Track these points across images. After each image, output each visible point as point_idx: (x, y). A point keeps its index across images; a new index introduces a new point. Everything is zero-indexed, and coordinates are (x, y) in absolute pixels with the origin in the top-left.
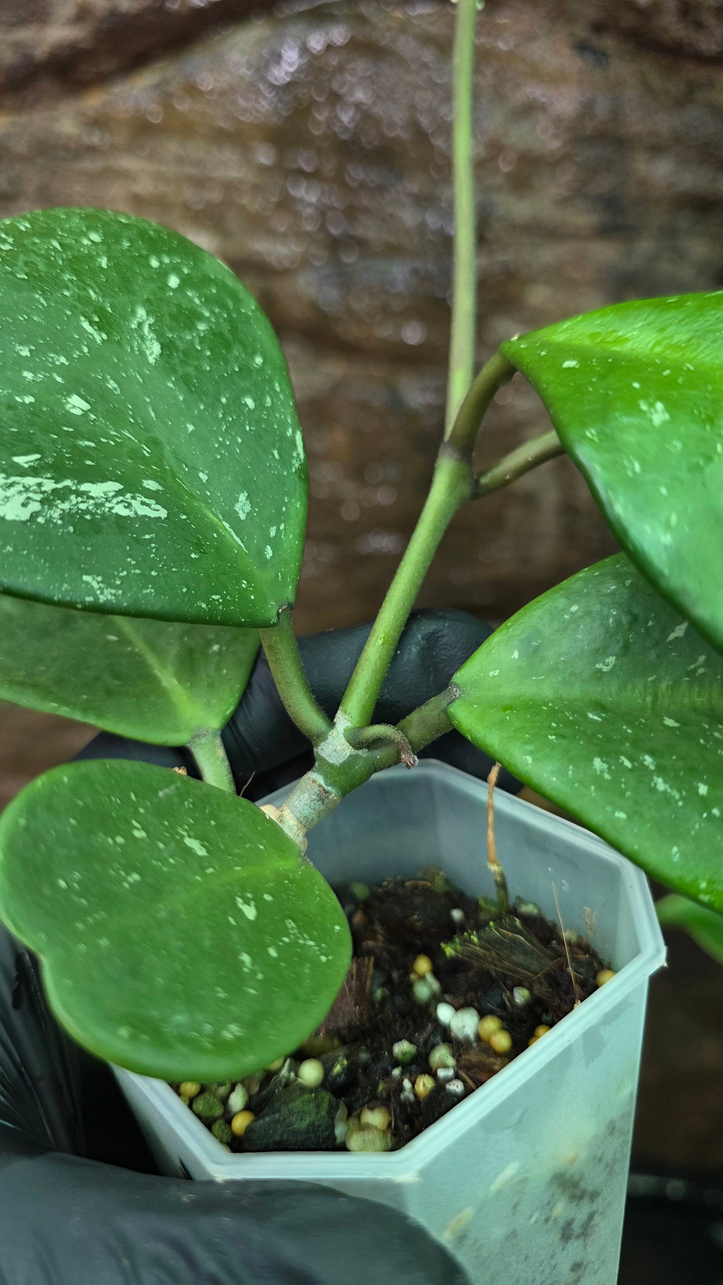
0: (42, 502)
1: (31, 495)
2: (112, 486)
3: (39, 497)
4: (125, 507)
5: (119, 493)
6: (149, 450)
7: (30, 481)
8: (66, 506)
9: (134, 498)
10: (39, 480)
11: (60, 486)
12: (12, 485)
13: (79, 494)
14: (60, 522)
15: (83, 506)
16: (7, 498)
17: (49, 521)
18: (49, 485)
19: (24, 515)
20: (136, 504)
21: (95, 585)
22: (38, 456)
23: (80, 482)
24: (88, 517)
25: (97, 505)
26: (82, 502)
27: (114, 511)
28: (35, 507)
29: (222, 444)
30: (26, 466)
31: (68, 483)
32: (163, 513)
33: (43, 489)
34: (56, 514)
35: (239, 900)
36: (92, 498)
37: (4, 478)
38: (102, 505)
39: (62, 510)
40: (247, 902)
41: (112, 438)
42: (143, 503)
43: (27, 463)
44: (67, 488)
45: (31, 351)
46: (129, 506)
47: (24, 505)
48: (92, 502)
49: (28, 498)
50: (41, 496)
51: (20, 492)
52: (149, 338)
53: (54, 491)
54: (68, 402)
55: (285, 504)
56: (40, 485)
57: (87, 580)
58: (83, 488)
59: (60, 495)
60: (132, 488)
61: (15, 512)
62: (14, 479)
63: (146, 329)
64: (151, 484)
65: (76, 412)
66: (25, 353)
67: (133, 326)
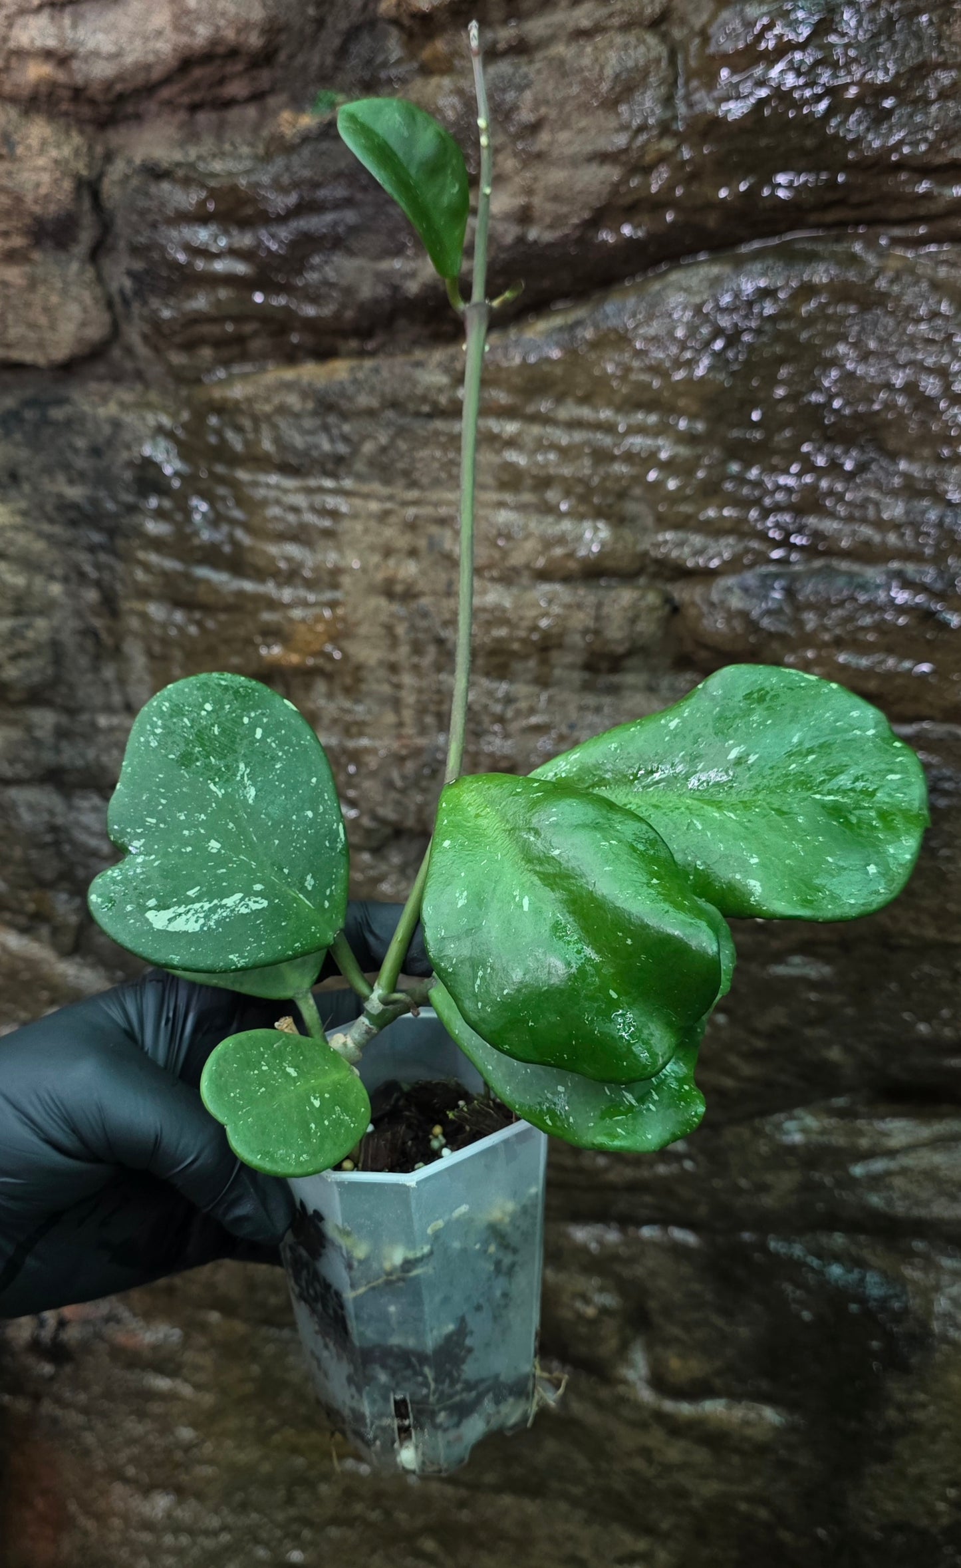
0: (205, 917)
1: (199, 915)
2: (239, 896)
3: (202, 915)
5: (242, 899)
6: (255, 865)
7: (197, 906)
8: (216, 917)
9: (250, 900)
10: (201, 904)
11: (212, 905)
12: (189, 911)
13: (222, 907)
14: (215, 927)
15: (224, 914)
16: (188, 920)
17: (209, 928)
18: (207, 906)
19: (197, 927)
20: (251, 903)
21: (235, 959)
22: (198, 888)
23: (221, 900)
24: (228, 920)
25: (232, 911)
26: (224, 911)
27: (240, 912)
28: (202, 921)
29: (295, 847)
30: (194, 896)
31: (216, 901)
32: (265, 903)
33: (204, 909)
34: (212, 923)
35: (312, 1098)
36: (229, 907)
37: (184, 908)
38: (234, 910)
39: (215, 919)
40: (316, 1098)
41: (235, 862)
42: (255, 902)
43: (194, 894)
44: (215, 905)
45: (185, 815)
46: (247, 906)
47: (196, 922)
48: (229, 910)
49: (198, 918)
50: (204, 914)
51: (193, 915)
52: (247, 786)
53: (210, 908)
54: (209, 846)
55: (334, 873)
56: (202, 907)
57: (231, 957)
58: (224, 902)
59: (213, 910)
60: (248, 893)
61: (193, 927)
62: (189, 907)
63: (246, 778)
64: (258, 887)
65: (214, 851)
66: (183, 818)
67: (238, 778)
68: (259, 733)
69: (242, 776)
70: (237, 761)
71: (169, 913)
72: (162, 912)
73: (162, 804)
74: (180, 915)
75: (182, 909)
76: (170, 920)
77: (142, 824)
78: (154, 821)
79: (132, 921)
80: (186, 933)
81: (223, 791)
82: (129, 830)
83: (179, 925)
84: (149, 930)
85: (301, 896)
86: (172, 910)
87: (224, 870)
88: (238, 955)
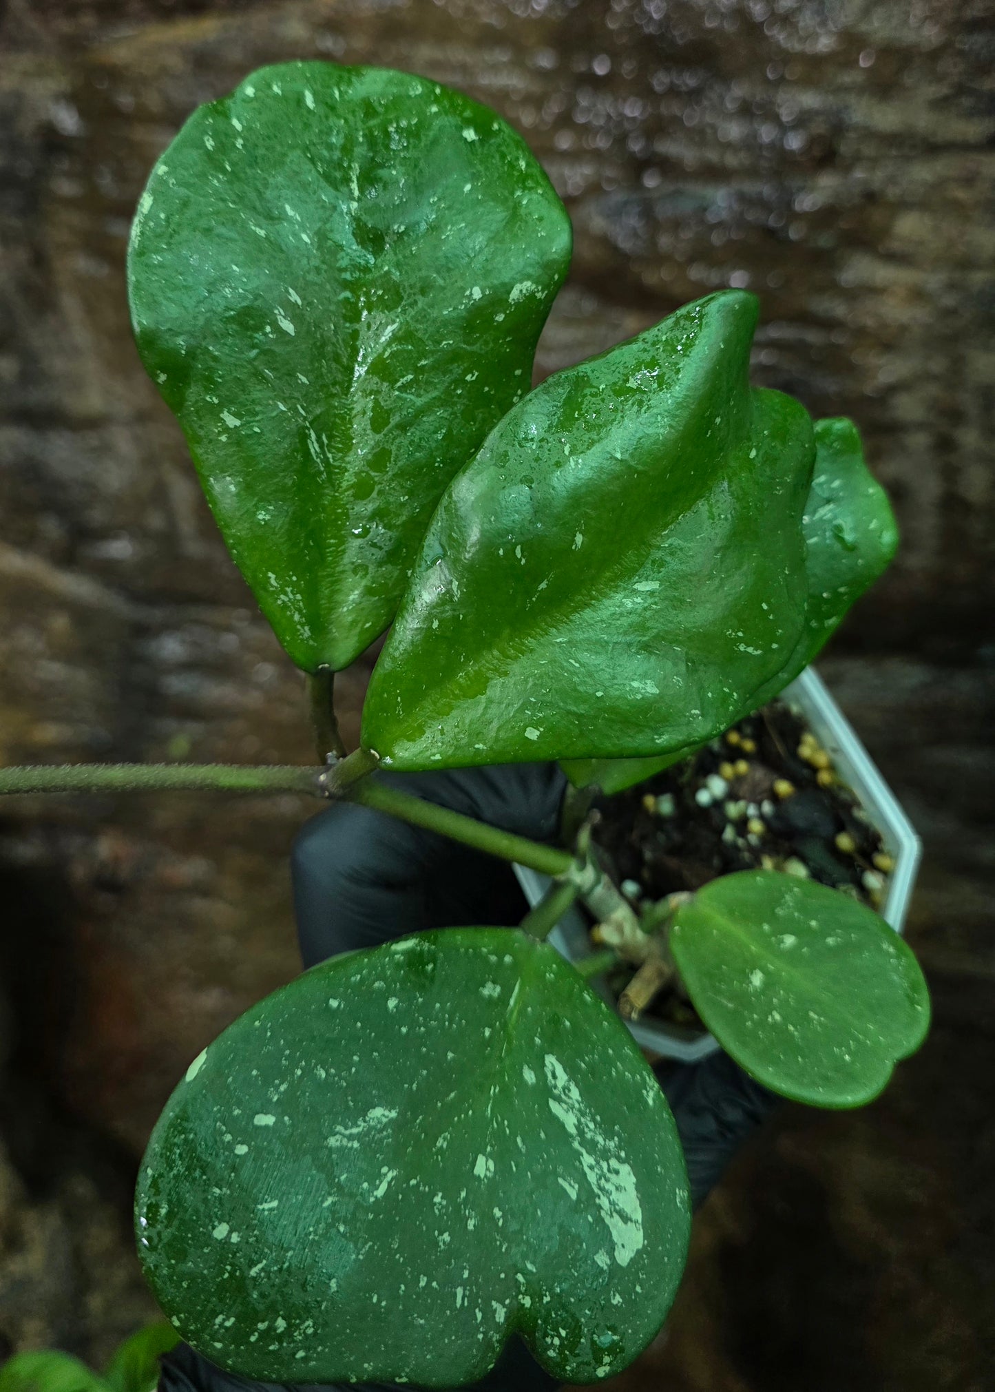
0: (607, 1160)
1: (605, 1170)
2: (554, 1107)
3: (603, 1165)
4: (569, 1090)
5: (558, 1099)
6: (492, 1088)
7: (592, 1177)
8: (600, 1139)
9: (555, 1087)
10: (587, 1170)
11: (584, 1151)
12: (603, 1190)
13: (581, 1133)
14: (616, 1139)
15: (592, 1126)
16: (617, 1188)
17: (619, 1147)
18: (588, 1160)
19: (625, 1169)
20: (560, 1083)
21: (651, 1094)
22: (560, 1180)
23: (571, 1136)
24: (598, 1118)
25: (583, 1114)
26: (588, 1127)
27: (580, 1099)
28: (614, 1163)
29: (450, 1022)
30: (576, 1186)
31: (576, 1145)
32: (550, 1060)
33: (594, 1163)
34: (612, 1145)
36: (579, 1121)
37: (599, 1198)
38: (580, 1110)
39: (605, 1140)
41: (500, 1124)
42: (554, 1077)
43: (573, 1187)
44: (580, 1144)
45: (441, 1234)
46: (566, 1089)
47: (617, 1172)
48: (583, 1120)
49: (609, 1170)
50: (601, 1161)
51: (607, 1180)
52: (365, 1124)
53: (589, 1153)
54: (486, 1176)
55: (467, 951)
56: (591, 1168)
57: (651, 1102)
58: (573, 1130)
59: (591, 1146)
60: (545, 1091)
61: (627, 1177)
62: (596, 1190)
63: (355, 1131)
64: (529, 1076)
65: (491, 1165)
66: (446, 1237)
67: (356, 1145)
69: (351, 1138)
71: (614, 1223)
72: (615, 1237)
73: (429, 1283)
74: (612, 1203)
75: (604, 1202)
76: (626, 1219)
77: (468, 1311)
78: (460, 1291)
79: (638, 1289)
80: (638, 1187)
81: (384, 1170)
82: (480, 1336)
83: (630, 1201)
84: (648, 1253)
85: (512, 1002)
86: (607, 1220)
87: (519, 1140)
88: (644, 1092)
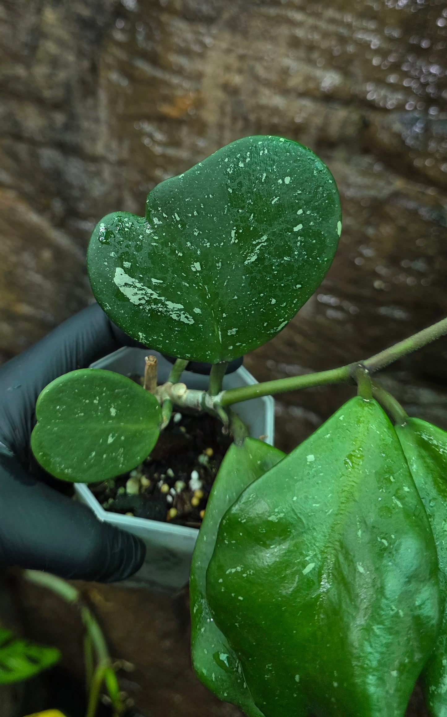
0: (147, 301)
1: (145, 297)
2: (180, 306)
3: (147, 299)
4: (177, 316)
5: (180, 310)
6: (210, 297)
7: (150, 291)
8: (154, 307)
9: (184, 314)
10: (153, 292)
11: (158, 298)
12: (142, 289)
13: (163, 304)
14: (147, 311)
15: (160, 309)
16: (136, 293)
17: (144, 309)
18: (155, 296)
19: (137, 302)
20: (183, 316)
21: (141, 337)
22: (161, 282)
23: (167, 300)
24: (159, 314)
25: (166, 311)
26: (162, 308)
27: (171, 316)
28: (143, 302)
29: (243, 309)
30: (154, 284)
31: (163, 298)
32: (192, 322)
33: (152, 296)
34: (148, 308)
36: (167, 308)
37: (142, 285)
38: (169, 312)
39: (152, 307)
41: (199, 286)
42: (186, 317)
43: (155, 283)
44: (161, 300)
45: (199, 234)
46: (179, 316)
47: (140, 299)
48: (165, 309)
49: (144, 298)
50: (149, 299)
51: (142, 294)
52: (255, 252)
53: (156, 299)
54: (193, 264)
56: (152, 294)
57: (140, 334)
58: (167, 303)
59: (156, 302)
60: (188, 309)
61: (134, 300)
62: (145, 287)
63: (258, 247)
64: (197, 311)
65: (194, 270)
66: (196, 234)
67: (254, 243)
68: (298, 228)
69: (258, 244)
70: (265, 231)
71: (129, 280)
72: (127, 275)
73: (193, 214)
74: (135, 287)
75: (139, 285)
76: (126, 284)
77: (170, 213)
78: (178, 219)
79: (106, 263)
80: (128, 300)
81: (237, 241)
82: (160, 209)
83: (128, 292)
84: (109, 278)
85: (220, 333)
86: (134, 280)
87: (188, 285)
88: (144, 336)
